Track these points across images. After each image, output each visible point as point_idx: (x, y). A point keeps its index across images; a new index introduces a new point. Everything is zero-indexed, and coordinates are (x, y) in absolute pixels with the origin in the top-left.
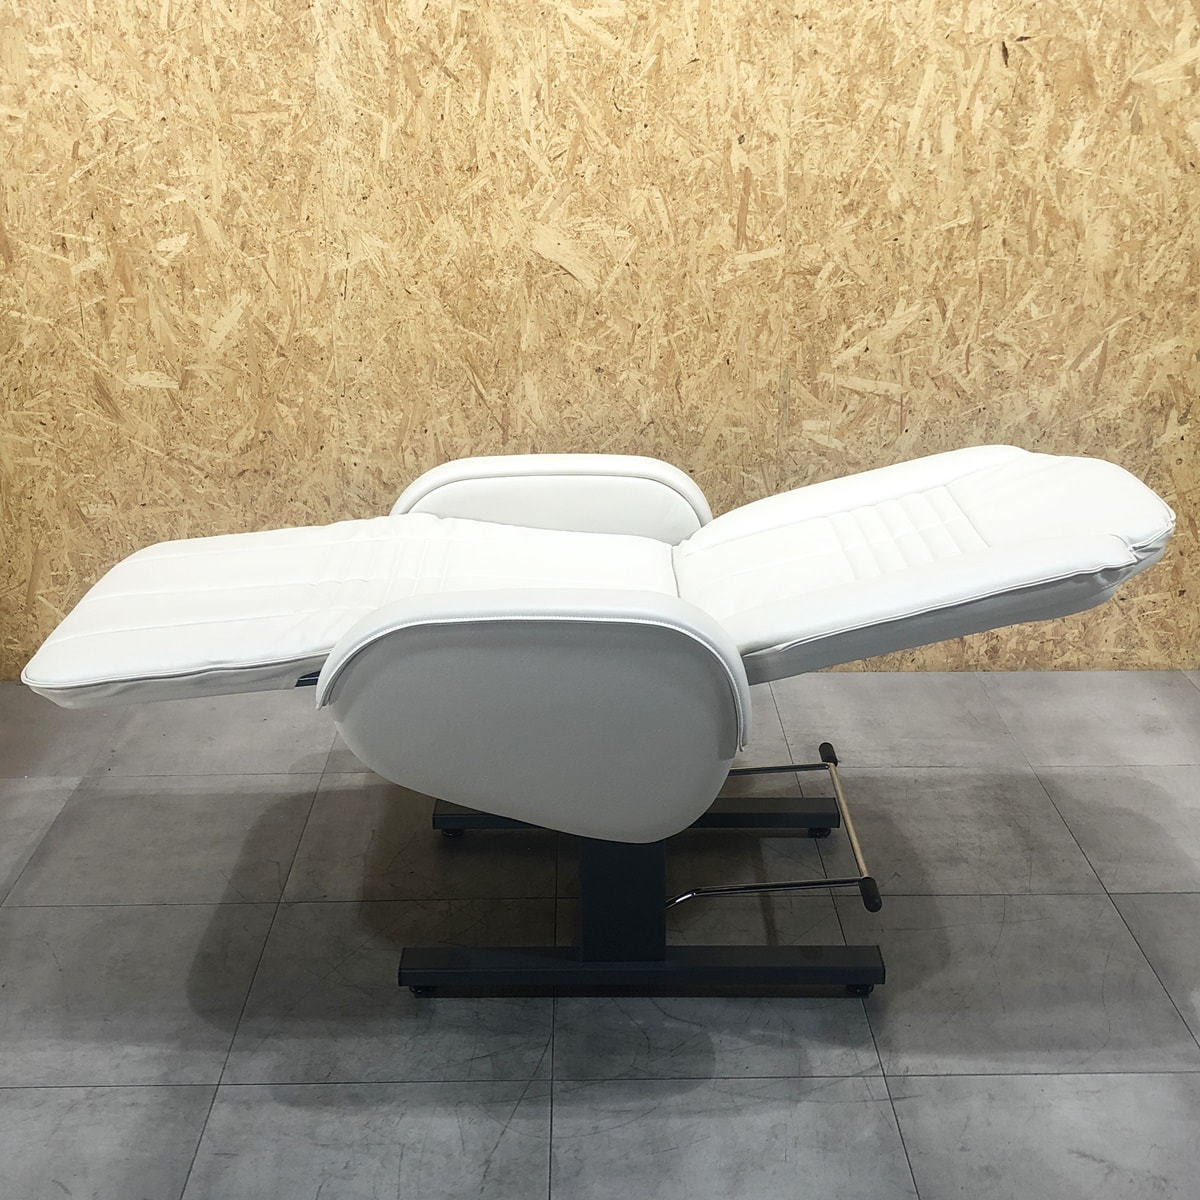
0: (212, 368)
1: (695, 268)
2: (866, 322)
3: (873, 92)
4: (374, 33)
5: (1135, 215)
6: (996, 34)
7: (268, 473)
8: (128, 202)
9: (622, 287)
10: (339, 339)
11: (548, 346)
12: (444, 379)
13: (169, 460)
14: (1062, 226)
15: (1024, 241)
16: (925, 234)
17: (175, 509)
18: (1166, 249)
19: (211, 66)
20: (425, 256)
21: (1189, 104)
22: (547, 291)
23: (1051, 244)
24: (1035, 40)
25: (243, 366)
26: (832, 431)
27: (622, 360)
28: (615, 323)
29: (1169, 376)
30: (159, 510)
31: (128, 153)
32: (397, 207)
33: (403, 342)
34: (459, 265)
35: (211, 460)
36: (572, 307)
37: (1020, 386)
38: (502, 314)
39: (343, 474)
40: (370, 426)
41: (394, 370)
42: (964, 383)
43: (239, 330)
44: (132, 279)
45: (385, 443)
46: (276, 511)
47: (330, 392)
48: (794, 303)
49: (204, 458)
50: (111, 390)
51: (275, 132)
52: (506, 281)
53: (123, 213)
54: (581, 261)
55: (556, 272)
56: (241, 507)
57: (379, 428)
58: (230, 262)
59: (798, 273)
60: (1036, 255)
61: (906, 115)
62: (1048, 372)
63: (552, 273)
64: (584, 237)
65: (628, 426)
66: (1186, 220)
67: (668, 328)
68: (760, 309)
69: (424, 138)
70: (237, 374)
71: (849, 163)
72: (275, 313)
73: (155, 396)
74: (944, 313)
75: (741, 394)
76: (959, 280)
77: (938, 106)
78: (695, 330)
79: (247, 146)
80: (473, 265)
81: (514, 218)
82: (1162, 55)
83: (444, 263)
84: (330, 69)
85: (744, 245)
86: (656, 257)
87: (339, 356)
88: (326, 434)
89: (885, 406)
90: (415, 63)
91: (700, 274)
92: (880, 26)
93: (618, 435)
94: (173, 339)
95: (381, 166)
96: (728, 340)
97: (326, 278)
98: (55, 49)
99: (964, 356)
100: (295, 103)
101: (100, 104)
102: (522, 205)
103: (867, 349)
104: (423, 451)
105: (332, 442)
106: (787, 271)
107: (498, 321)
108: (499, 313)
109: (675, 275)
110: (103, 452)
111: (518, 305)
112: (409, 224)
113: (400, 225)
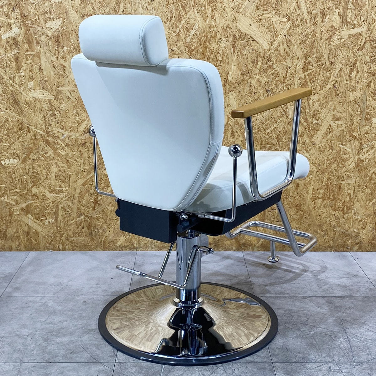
0: (71, 89)
9: (281, 48)
11: (242, 79)
13: (48, 136)
17: (50, 162)
20: (182, 31)
22: (243, 49)
27: (280, 85)
28: (277, 66)
30: (41, 163)
32: (169, 5)
34: (199, 36)
35: (69, 137)
36: (256, 58)
38: (219, 61)
44: (33, 42)
48: (370, 56)
49: (65, 135)
50: (20, 100)
52: (223, 45)
53: (29, 8)
54: (261, 34)
55: (249, 40)
56: (82, 161)
59: (373, 41)
63: (246, 40)
64: (263, 21)
65: (282, 120)
67: (304, 69)
68: (353, 60)
73: (42, 104)
75: (341, 103)
78: (318, 70)
80: (206, 36)
81: (228, 11)
83: (191, 35)
85: (345, 26)
86: (300, 32)
91: (322, 40)
93: (276, 125)
96: (335, 75)
102: (232, 5)
106: (367, 39)
107: (217, 65)
108: (218, 61)
109: (310, 41)
110: (14, 132)
111: (228, 57)
112: (174, 15)
113: (170, 16)
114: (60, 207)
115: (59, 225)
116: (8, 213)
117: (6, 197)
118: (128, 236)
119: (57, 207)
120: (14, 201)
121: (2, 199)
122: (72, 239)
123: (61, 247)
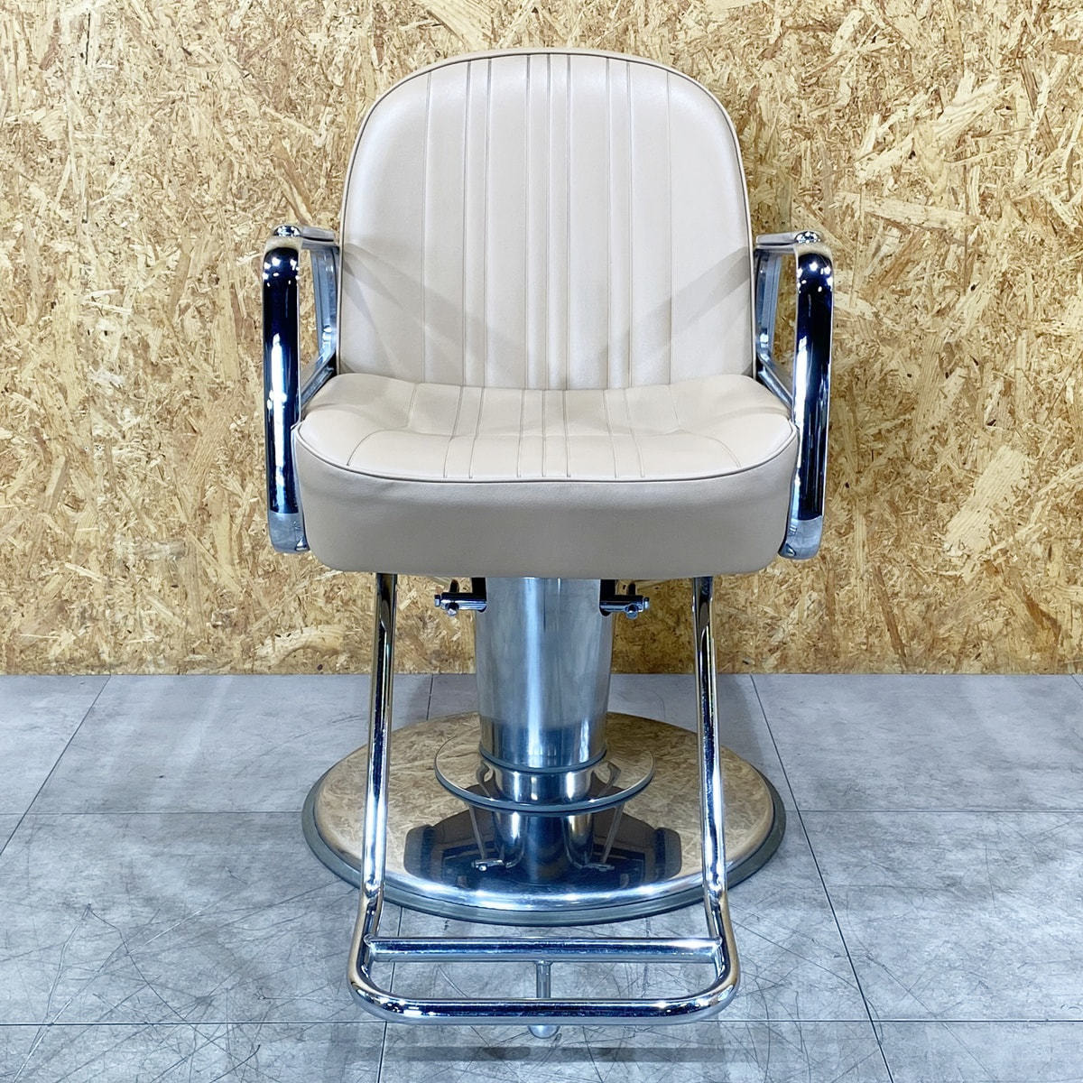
1: (643, 18)
2: (912, 110)
10: (78, 127)
12: (246, 195)
22: (407, 53)
26: (856, 288)
33: (180, 134)
34: (267, 8)
38: (335, 90)
39: (88, 349)
40: (126, 272)
42: (1062, 211)
45: (153, 298)
47: (65, 215)
48: (799, 75)
52: (342, 35)
55: (425, 22)
57: (143, 273)
59: (806, 28)
63: (414, 23)
68: (746, 87)
74: (1034, 100)
76: (1059, 45)
80: (290, 9)
87: (79, 156)
88: (59, 283)
89: (939, 248)
91: (650, 27)
97: (57, 28)
99: (1064, 168)
103: (913, 153)
104: (214, 313)
105: (69, 295)
106: (787, 24)
107: (331, 101)
108: (332, 88)
109: (612, 29)
111: (362, 74)
118: (82, 631)
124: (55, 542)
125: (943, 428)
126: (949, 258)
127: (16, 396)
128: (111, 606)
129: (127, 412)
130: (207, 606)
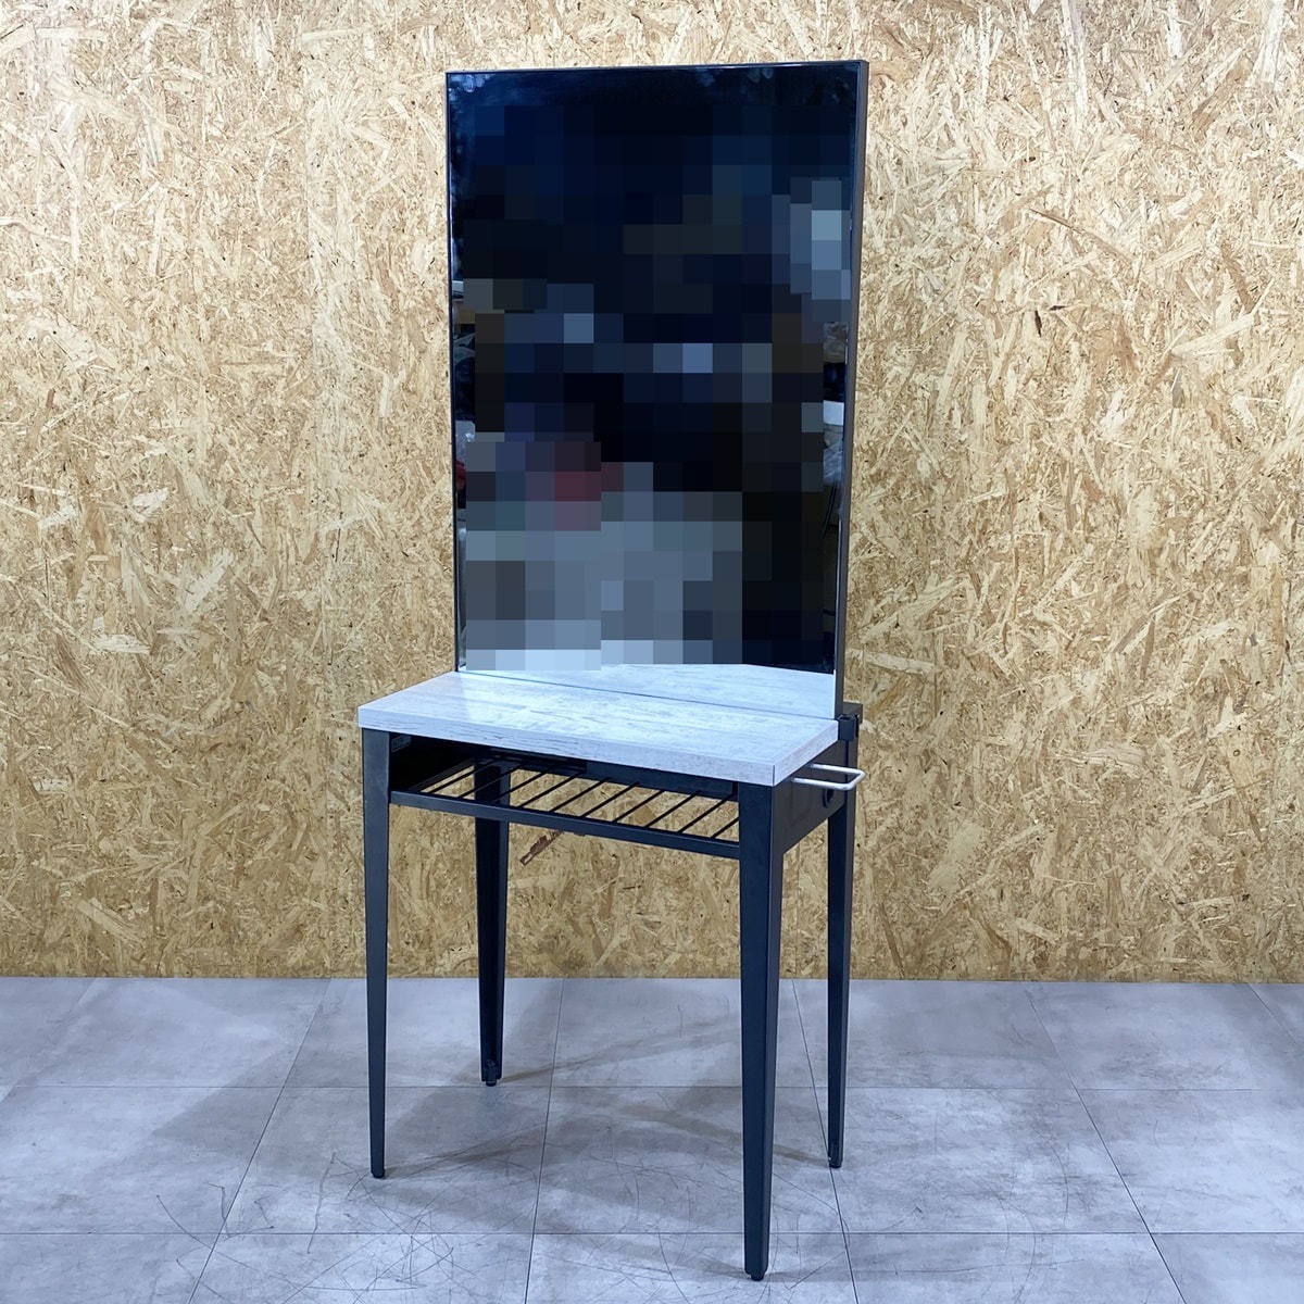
0: (187, 632)
2: (896, 597)
3: (900, 359)
4: (376, 287)
5: (1179, 491)
6: (1028, 303)
7: (243, 747)
8: (104, 453)
10: (328, 602)
12: (441, 647)
13: (135, 731)
14: (1102, 501)
15: (1062, 516)
16: (957, 506)
17: (138, 786)
18: (1214, 527)
19: (200, 316)
20: (424, 517)
21: (1232, 378)
23: (1091, 520)
24: (1070, 309)
25: (221, 631)
29: (1223, 661)
30: (120, 786)
31: (107, 403)
32: (397, 465)
33: (399, 608)
35: (181, 733)
37: (1061, 667)
39: (327, 749)
40: (357, 697)
41: (387, 637)
42: (1001, 663)
43: (219, 593)
44: (105, 536)
46: (250, 790)
47: (316, 659)
49: (172, 730)
50: (74, 653)
51: (267, 385)
53: (98, 465)
56: (210, 784)
57: (368, 699)
58: (212, 520)
60: (1075, 530)
61: (934, 384)
62: (1091, 654)
66: (1235, 496)
69: (427, 395)
70: (214, 639)
71: (875, 431)
72: (260, 574)
73: (122, 663)
74: (978, 589)
76: (994, 555)
77: (968, 375)
79: (237, 400)
82: (1202, 327)
83: (444, 524)
84: (328, 322)
87: (328, 621)
88: (309, 706)
89: (918, 686)
90: (419, 318)
92: (907, 293)
94: (145, 598)
95: (380, 423)
97: (317, 538)
98: (35, 295)
99: (1001, 635)
100: (290, 357)
101: (79, 350)
103: (898, 625)
105: (316, 715)
110: (61, 722)
112: (408, 484)
113: (399, 485)
114: (161, 883)
115: (158, 919)
116: (48, 894)
117: (43, 860)
119: (155, 881)
120: (61, 868)
121: (35, 863)
122: (188, 951)
123: (162, 970)
124: (296, 883)
125: (924, 807)
126: (926, 692)
127: (276, 782)
128: (332, 929)
129: (352, 792)
130: (402, 929)
